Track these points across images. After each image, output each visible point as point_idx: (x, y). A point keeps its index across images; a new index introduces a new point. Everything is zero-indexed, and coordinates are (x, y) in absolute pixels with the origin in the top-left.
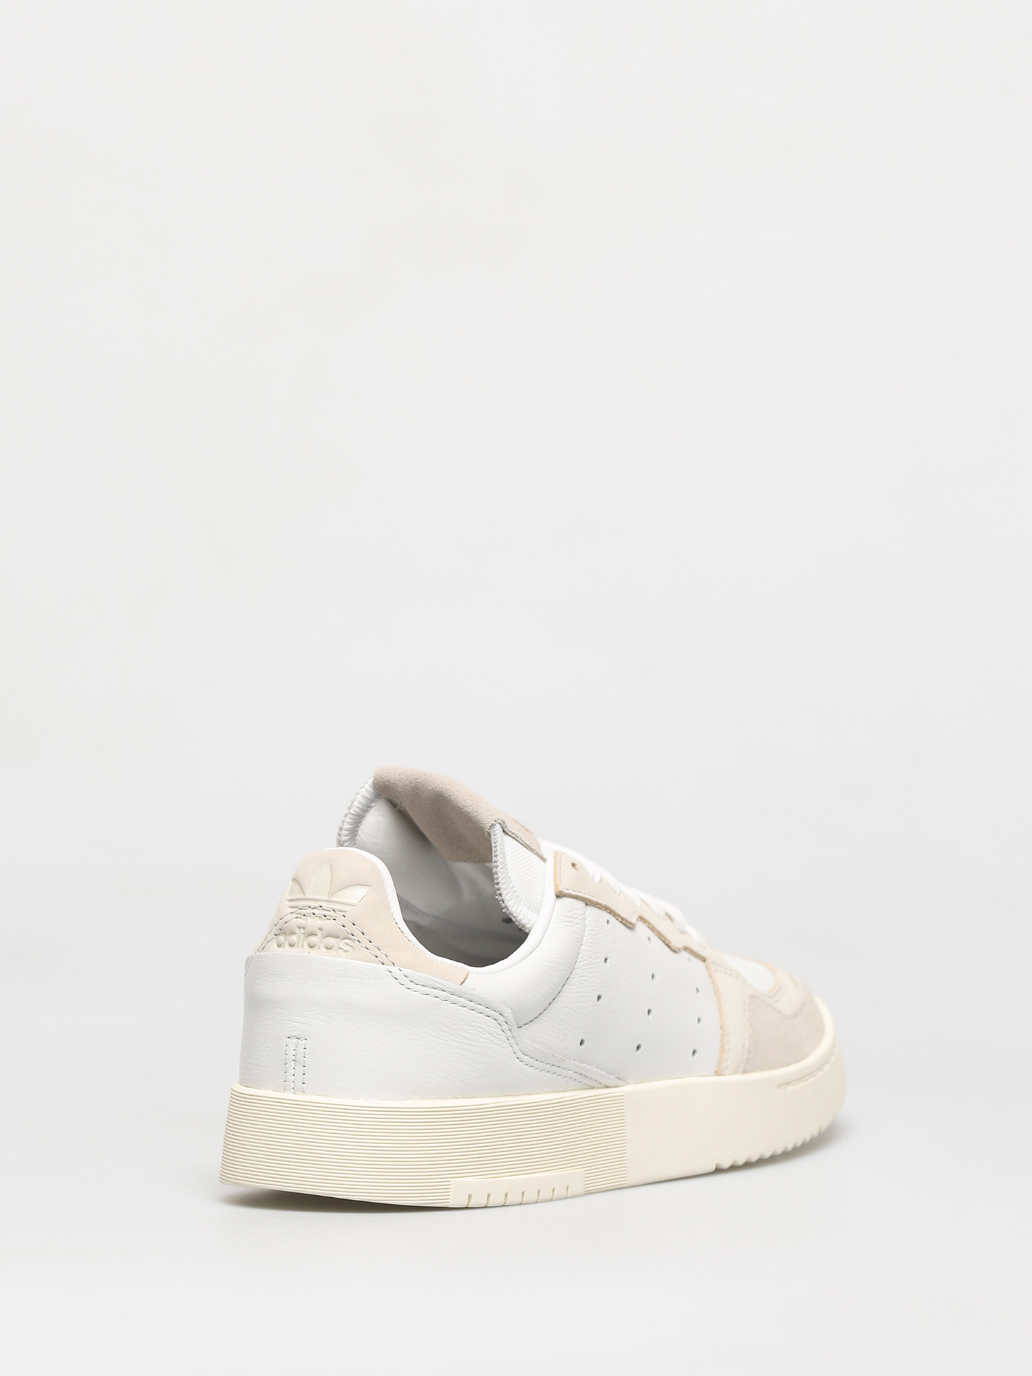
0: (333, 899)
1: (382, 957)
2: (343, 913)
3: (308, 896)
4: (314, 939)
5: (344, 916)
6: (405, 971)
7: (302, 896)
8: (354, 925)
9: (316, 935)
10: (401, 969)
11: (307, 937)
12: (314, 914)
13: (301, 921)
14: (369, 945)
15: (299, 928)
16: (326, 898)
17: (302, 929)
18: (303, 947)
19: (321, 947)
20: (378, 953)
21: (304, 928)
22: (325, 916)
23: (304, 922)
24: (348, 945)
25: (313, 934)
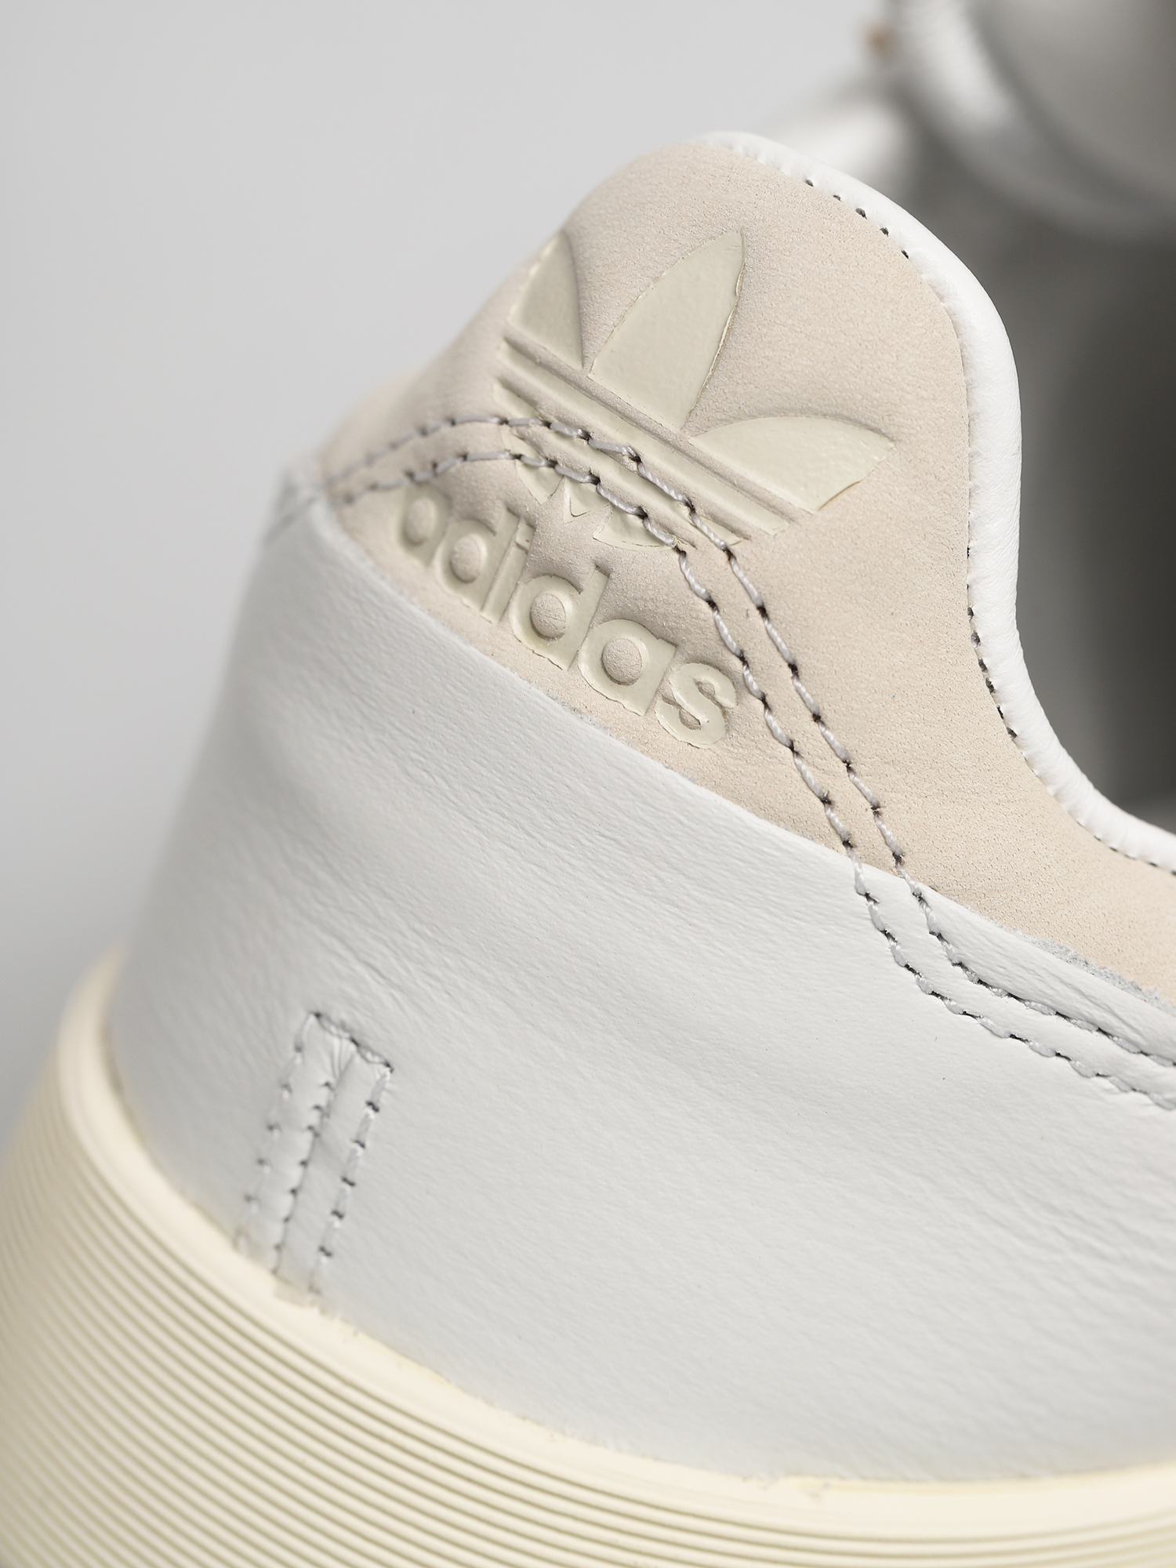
0: (701, 445)
1: (852, 811)
2: (731, 540)
3: (598, 377)
4: (562, 605)
5: (730, 555)
6: (946, 909)
7: (566, 360)
8: (763, 610)
9: (579, 590)
10: (928, 893)
11: (536, 575)
12: (596, 481)
13: (530, 486)
14: (808, 734)
15: (513, 511)
16: (671, 426)
17: (522, 527)
18: (503, 612)
19: (584, 655)
20: (840, 786)
21: (532, 526)
22: (643, 516)
23: (539, 494)
24: (711, 696)
25: (565, 578)
